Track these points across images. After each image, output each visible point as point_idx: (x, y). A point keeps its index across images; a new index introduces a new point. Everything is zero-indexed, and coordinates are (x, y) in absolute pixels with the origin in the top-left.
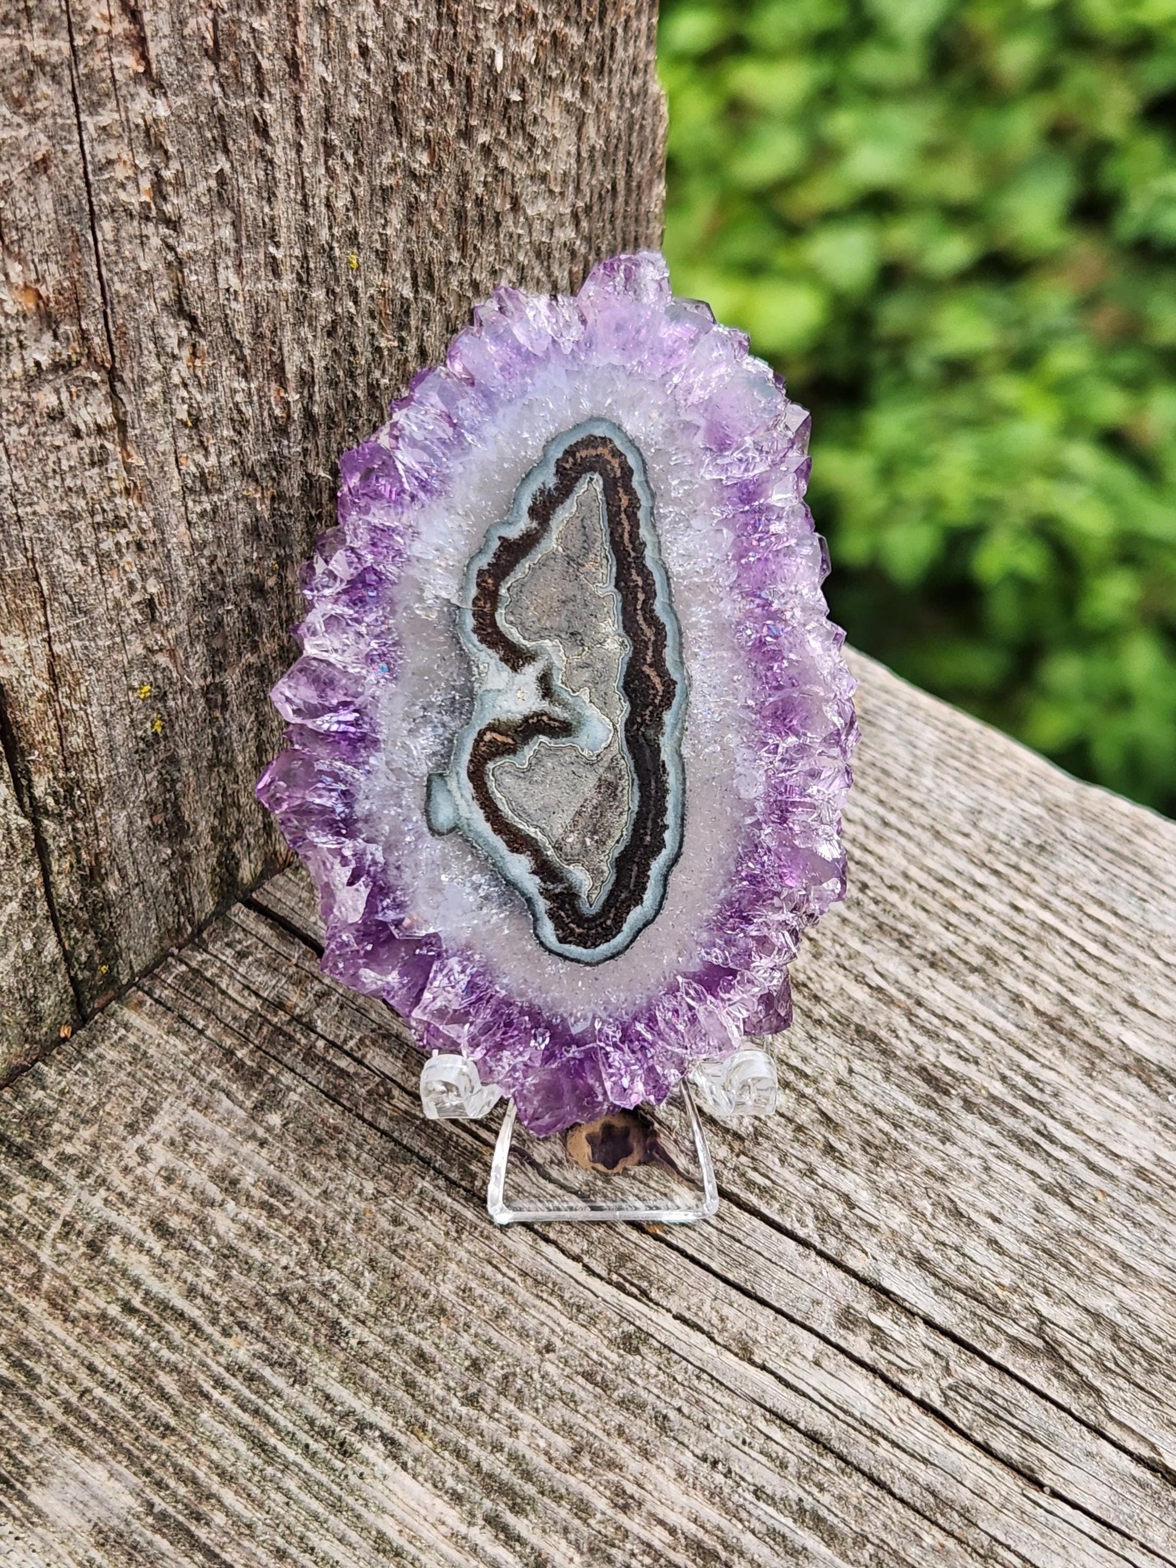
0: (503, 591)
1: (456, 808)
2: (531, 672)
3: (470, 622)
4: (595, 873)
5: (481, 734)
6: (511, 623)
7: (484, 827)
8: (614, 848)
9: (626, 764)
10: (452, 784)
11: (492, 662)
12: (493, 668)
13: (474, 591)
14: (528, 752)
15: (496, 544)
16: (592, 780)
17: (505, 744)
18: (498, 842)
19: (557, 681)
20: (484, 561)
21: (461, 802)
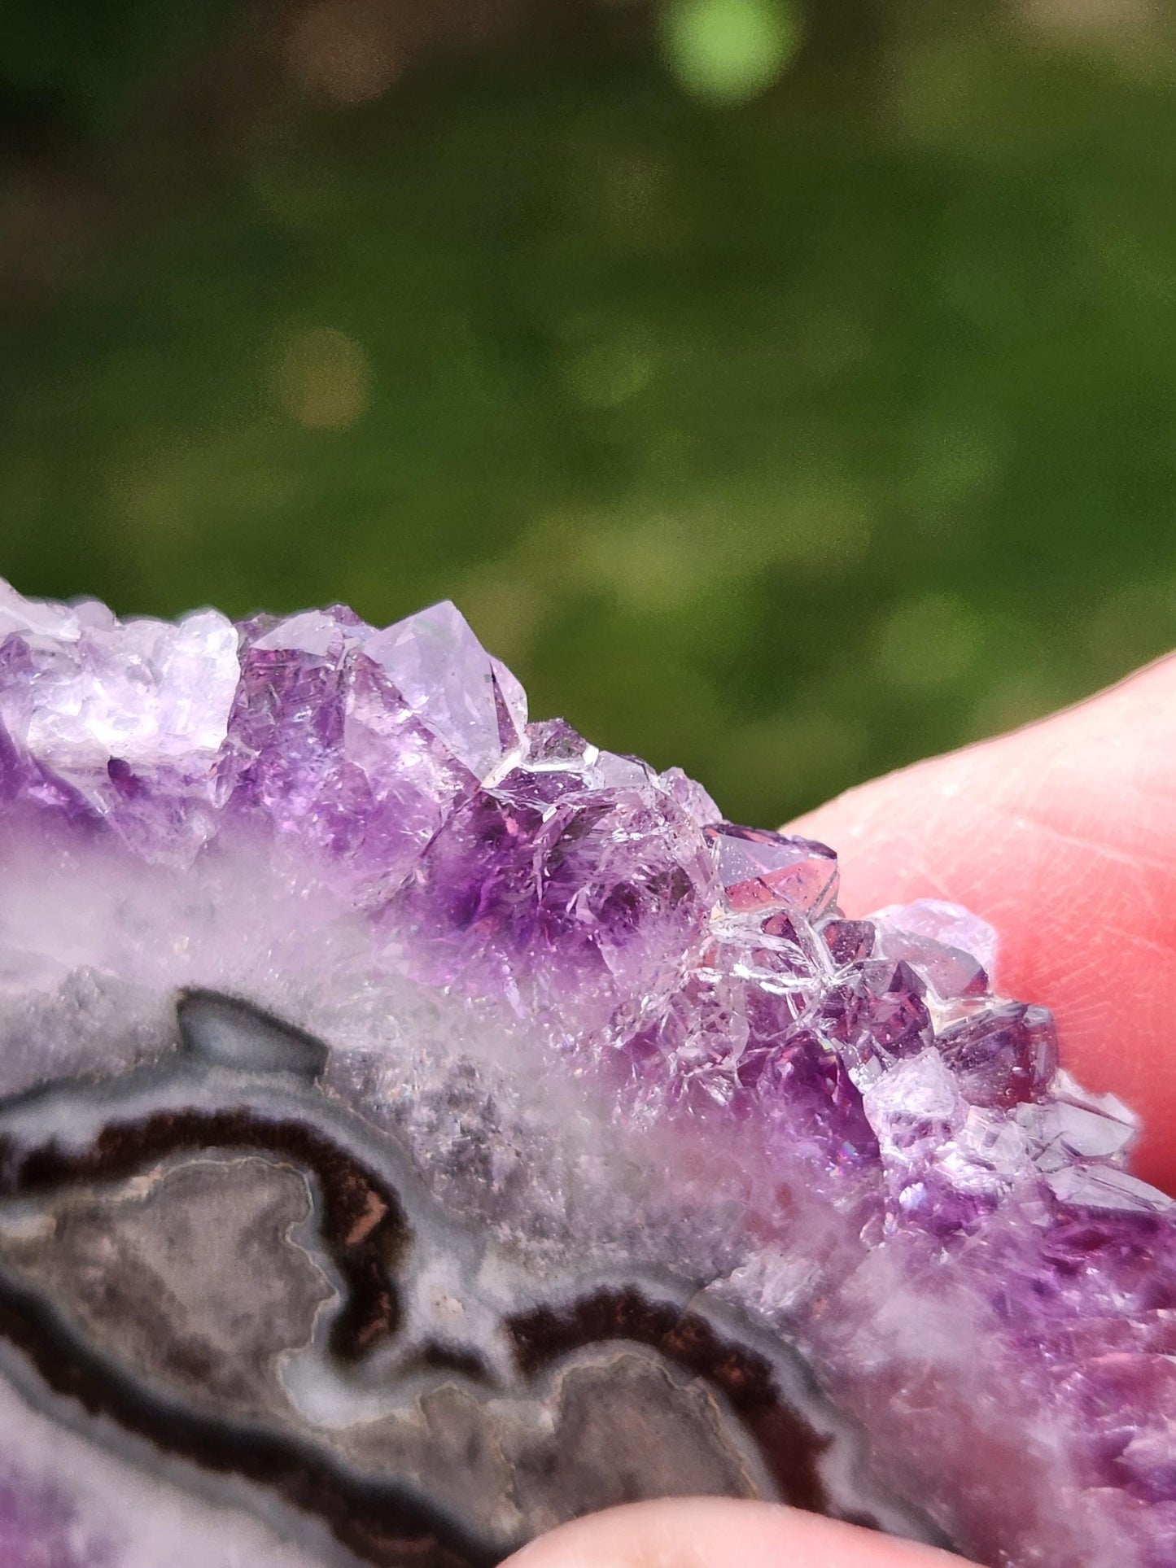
0: (700, 1384)
1: (235, 1065)
2: (497, 1350)
3: (656, 1293)
4: (27, 1254)
5: (387, 1195)
6: (620, 1369)
7: (176, 1098)
8: (68, 1311)
9: (237, 1415)
10: (286, 1082)
11: (544, 1289)
12: (529, 1281)
13: (725, 1331)
14: (317, 1260)
15: (819, 1422)
16: (223, 1341)
17: (348, 1226)
18: (137, 1108)
19: (454, 1384)
20: (787, 1382)
21: (242, 1081)
